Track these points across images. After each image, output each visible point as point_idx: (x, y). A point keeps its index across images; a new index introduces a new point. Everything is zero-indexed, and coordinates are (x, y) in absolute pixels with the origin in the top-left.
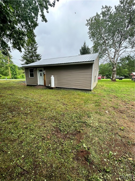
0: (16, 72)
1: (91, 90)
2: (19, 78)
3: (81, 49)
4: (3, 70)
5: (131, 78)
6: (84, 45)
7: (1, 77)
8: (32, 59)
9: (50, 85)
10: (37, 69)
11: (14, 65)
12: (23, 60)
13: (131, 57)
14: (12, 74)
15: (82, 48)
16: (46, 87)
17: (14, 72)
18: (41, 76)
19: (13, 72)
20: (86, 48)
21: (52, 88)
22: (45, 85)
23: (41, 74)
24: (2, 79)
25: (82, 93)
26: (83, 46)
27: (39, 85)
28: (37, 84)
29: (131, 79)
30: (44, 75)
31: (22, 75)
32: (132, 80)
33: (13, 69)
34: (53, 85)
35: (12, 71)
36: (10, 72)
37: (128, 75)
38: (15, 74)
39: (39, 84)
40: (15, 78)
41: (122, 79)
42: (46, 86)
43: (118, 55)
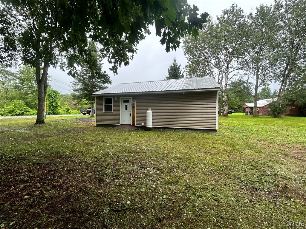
0: (57, 103)
1: (215, 130)
2: (61, 114)
3: (169, 68)
4: (31, 100)
5: (244, 112)
6: (174, 63)
7: (29, 111)
8: (93, 82)
9: (143, 124)
10: (120, 98)
11: (54, 92)
12: (77, 83)
13: (244, 82)
14: (50, 106)
15: (171, 67)
16: (136, 128)
17: (54, 103)
18: (126, 109)
19: (52, 102)
20: (177, 67)
21: (149, 129)
22: (133, 125)
23: (126, 106)
24: (31, 115)
25: (206, 135)
26: (173, 65)
27: (122, 125)
28: (119, 123)
29: (244, 114)
30: (133, 107)
31: (67, 109)
32: (246, 114)
33: (52, 97)
34: (150, 125)
35: (50, 101)
36: (45, 103)
37: (236, 107)
38: (55, 106)
39: (121, 123)
40: (55, 114)
41: (231, 114)
42: (135, 126)
43: (227, 79)
